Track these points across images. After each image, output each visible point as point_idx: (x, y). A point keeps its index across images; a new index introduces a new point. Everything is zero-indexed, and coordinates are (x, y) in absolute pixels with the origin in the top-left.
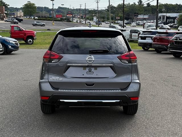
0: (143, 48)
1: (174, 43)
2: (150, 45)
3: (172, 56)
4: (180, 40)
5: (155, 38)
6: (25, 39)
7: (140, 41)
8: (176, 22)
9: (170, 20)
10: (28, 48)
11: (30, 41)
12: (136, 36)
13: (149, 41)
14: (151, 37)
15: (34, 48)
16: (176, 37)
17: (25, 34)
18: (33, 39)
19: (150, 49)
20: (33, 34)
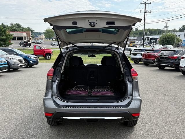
0: (135, 62)
1: (160, 58)
2: (140, 60)
3: (158, 68)
4: (164, 55)
5: (144, 55)
6: (45, 55)
7: (132, 56)
8: (157, 42)
9: (153, 41)
10: (47, 63)
11: (48, 57)
12: (128, 53)
13: (139, 56)
14: (141, 54)
15: (51, 62)
16: (161, 54)
17: (44, 52)
18: (50, 55)
19: (140, 63)
20: (51, 51)
